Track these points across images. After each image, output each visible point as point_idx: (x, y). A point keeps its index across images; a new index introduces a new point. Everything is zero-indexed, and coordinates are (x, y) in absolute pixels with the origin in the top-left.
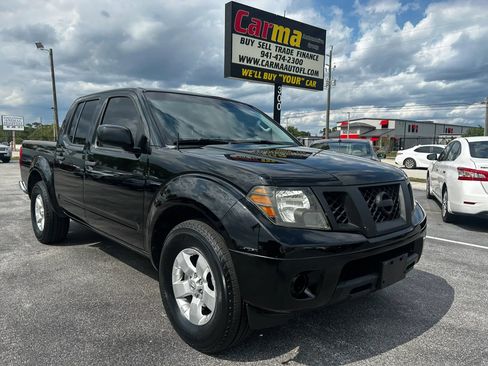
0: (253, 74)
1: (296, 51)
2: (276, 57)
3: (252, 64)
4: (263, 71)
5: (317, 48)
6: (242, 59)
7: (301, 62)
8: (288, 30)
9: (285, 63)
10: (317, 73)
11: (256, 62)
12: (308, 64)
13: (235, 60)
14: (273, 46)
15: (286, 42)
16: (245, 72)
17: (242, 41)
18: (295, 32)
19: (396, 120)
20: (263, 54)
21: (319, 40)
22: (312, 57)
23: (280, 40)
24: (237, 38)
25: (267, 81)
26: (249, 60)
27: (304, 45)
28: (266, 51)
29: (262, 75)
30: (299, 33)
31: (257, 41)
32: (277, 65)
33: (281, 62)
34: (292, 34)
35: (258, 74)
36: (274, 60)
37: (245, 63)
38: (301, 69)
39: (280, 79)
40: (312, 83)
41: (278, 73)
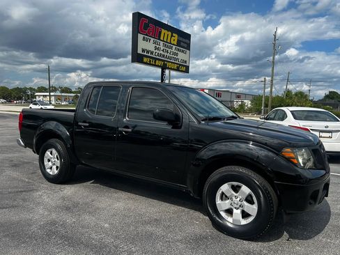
0: (150, 61)
1: (174, 47)
2: (163, 51)
3: (149, 55)
4: (156, 59)
5: (186, 45)
6: (143, 51)
7: (177, 54)
8: (170, 33)
9: (168, 55)
10: (186, 62)
11: (152, 53)
12: (181, 56)
13: (140, 51)
14: (162, 43)
15: (169, 41)
16: (145, 60)
17: (144, 39)
18: (174, 35)
19: (209, 89)
20: (156, 48)
21: (187, 41)
22: (183, 51)
23: (165, 40)
24: (140, 37)
25: (158, 66)
26: (148, 52)
27: (179, 44)
28: (158, 46)
29: (155, 62)
30: (176, 36)
31: (152, 39)
32: (164, 56)
33: (166, 54)
34: (172, 36)
35: (152, 62)
36: (161, 52)
37: (145, 54)
38: (177, 59)
39: (165, 65)
40: (184, 69)
41: (164, 61)
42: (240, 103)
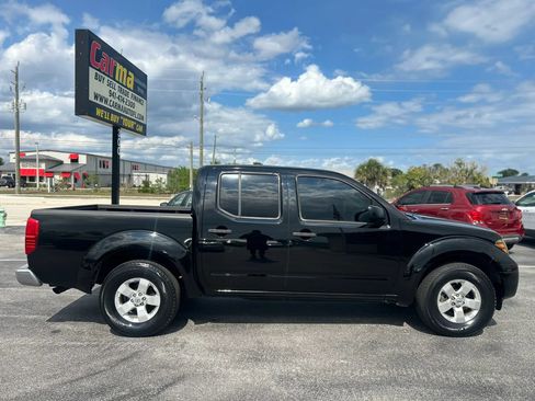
0: (104, 115)
1: (130, 93)
2: (119, 98)
3: (103, 104)
4: (111, 112)
5: (142, 92)
6: (96, 96)
7: (133, 105)
8: (125, 70)
9: (124, 105)
10: (143, 118)
11: (106, 101)
12: (138, 108)
13: (91, 97)
14: (117, 85)
15: (124, 83)
16: (98, 112)
17: (96, 77)
18: (130, 73)
20: (112, 94)
21: (144, 85)
22: (140, 101)
23: (121, 81)
24: (92, 72)
26: (101, 99)
27: (135, 89)
28: (113, 91)
29: (110, 117)
30: (132, 75)
31: (106, 78)
32: (119, 107)
33: (121, 104)
34: (128, 75)
35: (107, 116)
36: (116, 101)
37: (98, 102)
38: (133, 113)
39: (121, 121)
40: (140, 129)
41: (119, 115)
42: (144, 178)
